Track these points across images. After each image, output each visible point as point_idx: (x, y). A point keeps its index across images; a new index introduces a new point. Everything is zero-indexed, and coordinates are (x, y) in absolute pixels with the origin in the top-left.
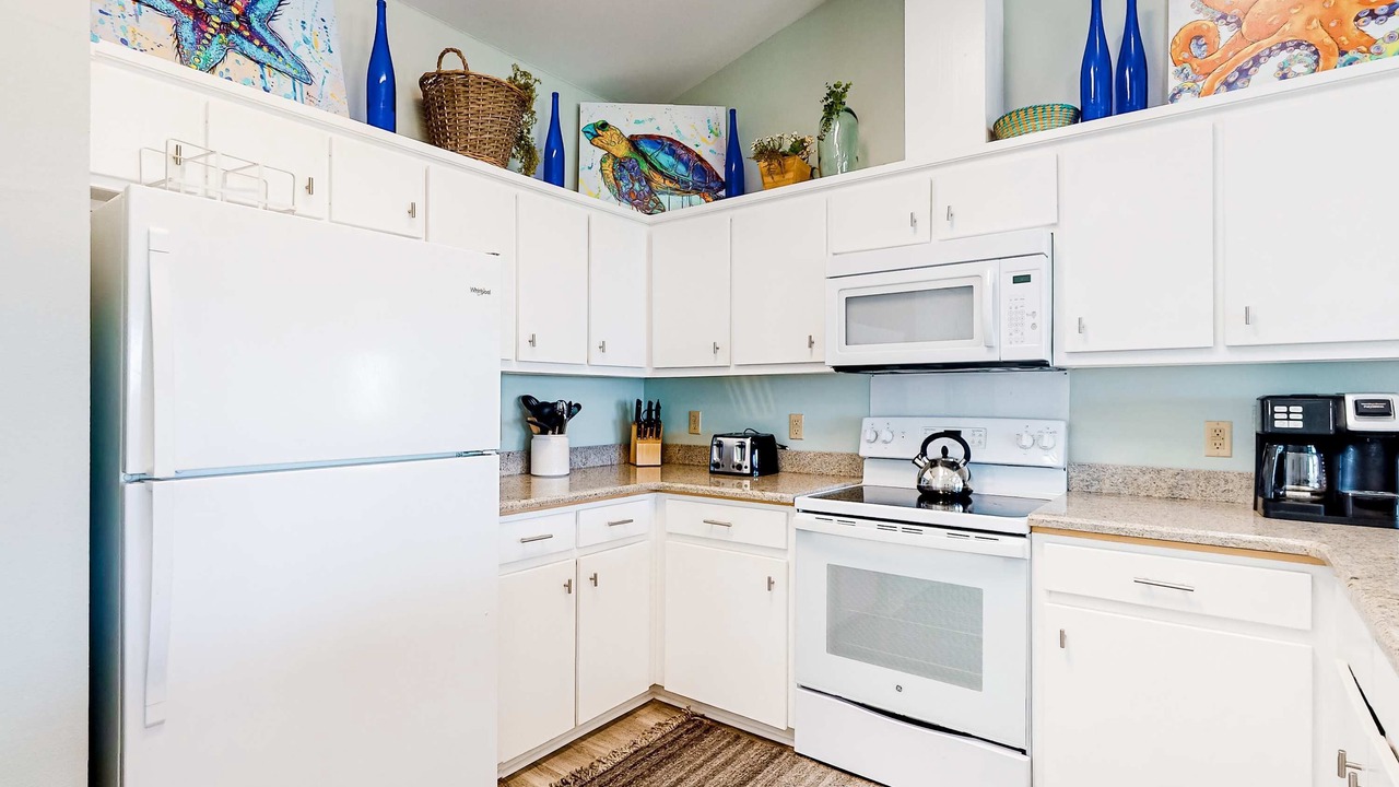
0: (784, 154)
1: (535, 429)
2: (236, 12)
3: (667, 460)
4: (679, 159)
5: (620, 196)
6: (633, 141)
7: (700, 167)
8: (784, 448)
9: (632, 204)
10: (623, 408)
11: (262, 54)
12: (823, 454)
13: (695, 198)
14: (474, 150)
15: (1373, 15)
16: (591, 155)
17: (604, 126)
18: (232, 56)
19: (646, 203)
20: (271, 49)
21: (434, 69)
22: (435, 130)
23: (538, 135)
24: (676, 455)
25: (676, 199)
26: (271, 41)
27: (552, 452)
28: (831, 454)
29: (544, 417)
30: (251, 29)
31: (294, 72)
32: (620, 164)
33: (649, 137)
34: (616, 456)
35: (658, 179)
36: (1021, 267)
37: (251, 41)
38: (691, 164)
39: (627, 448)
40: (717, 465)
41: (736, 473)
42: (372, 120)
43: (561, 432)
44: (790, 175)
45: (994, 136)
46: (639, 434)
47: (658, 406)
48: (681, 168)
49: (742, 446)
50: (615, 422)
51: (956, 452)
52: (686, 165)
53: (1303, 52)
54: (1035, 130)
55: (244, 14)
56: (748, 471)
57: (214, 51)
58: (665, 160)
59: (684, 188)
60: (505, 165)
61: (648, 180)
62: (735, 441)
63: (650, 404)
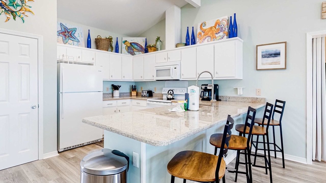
0: (151, 47)
1: (114, 89)
2: (70, 34)
3: (137, 95)
4: (138, 46)
5: (128, 52)
6: (131, 43)
7: (141, 47)
8: (154, 93)
9: (130, 54)
10: (130, 86)
11: (73, 39)
12: (158, 94)
13: (141, 53)
14: (103, 49)
15: (216, 34)
16: (124, 46)
17: (126, 41)
18: (69, 40)
19: (133, 54)
20: (74, 38)
21: (97, 38)
22: (98, 47)
23: (114, 45)
24: (139, 94)
25: (137, 53)
26: (74, 37)
27: (117, 93)
28: (160, 94)
29: (115, 88)
30: (72, 36)
31: (77, 41)
32: (129, 47)
33: (133, 43)
34: (129, 94)
35: (134, 49)
36: (175, 66)
37: (72, 38)
38: (140, 47)
39: (131, 93)
40: (142, 95)
41: (145, 96)
42: (88, 47)
43: (118, 90)
44: (152, 50)
45: (176, 47)
46: (132, 91)
47: (136, 86)
48: (138, 48)
49: (145, 92)
50: (129, 89)
51: (172, 93)
52: (139, 47)
53: (210, 38)
54: (180, 47)
55: (71, 34)
56: (146, 96)
57: (67, 40)
58: (136, 46)
59: (139, 51)
60: (108, 51)
61: (133, 50)
62: (145, 91)
63: (134, 86)
